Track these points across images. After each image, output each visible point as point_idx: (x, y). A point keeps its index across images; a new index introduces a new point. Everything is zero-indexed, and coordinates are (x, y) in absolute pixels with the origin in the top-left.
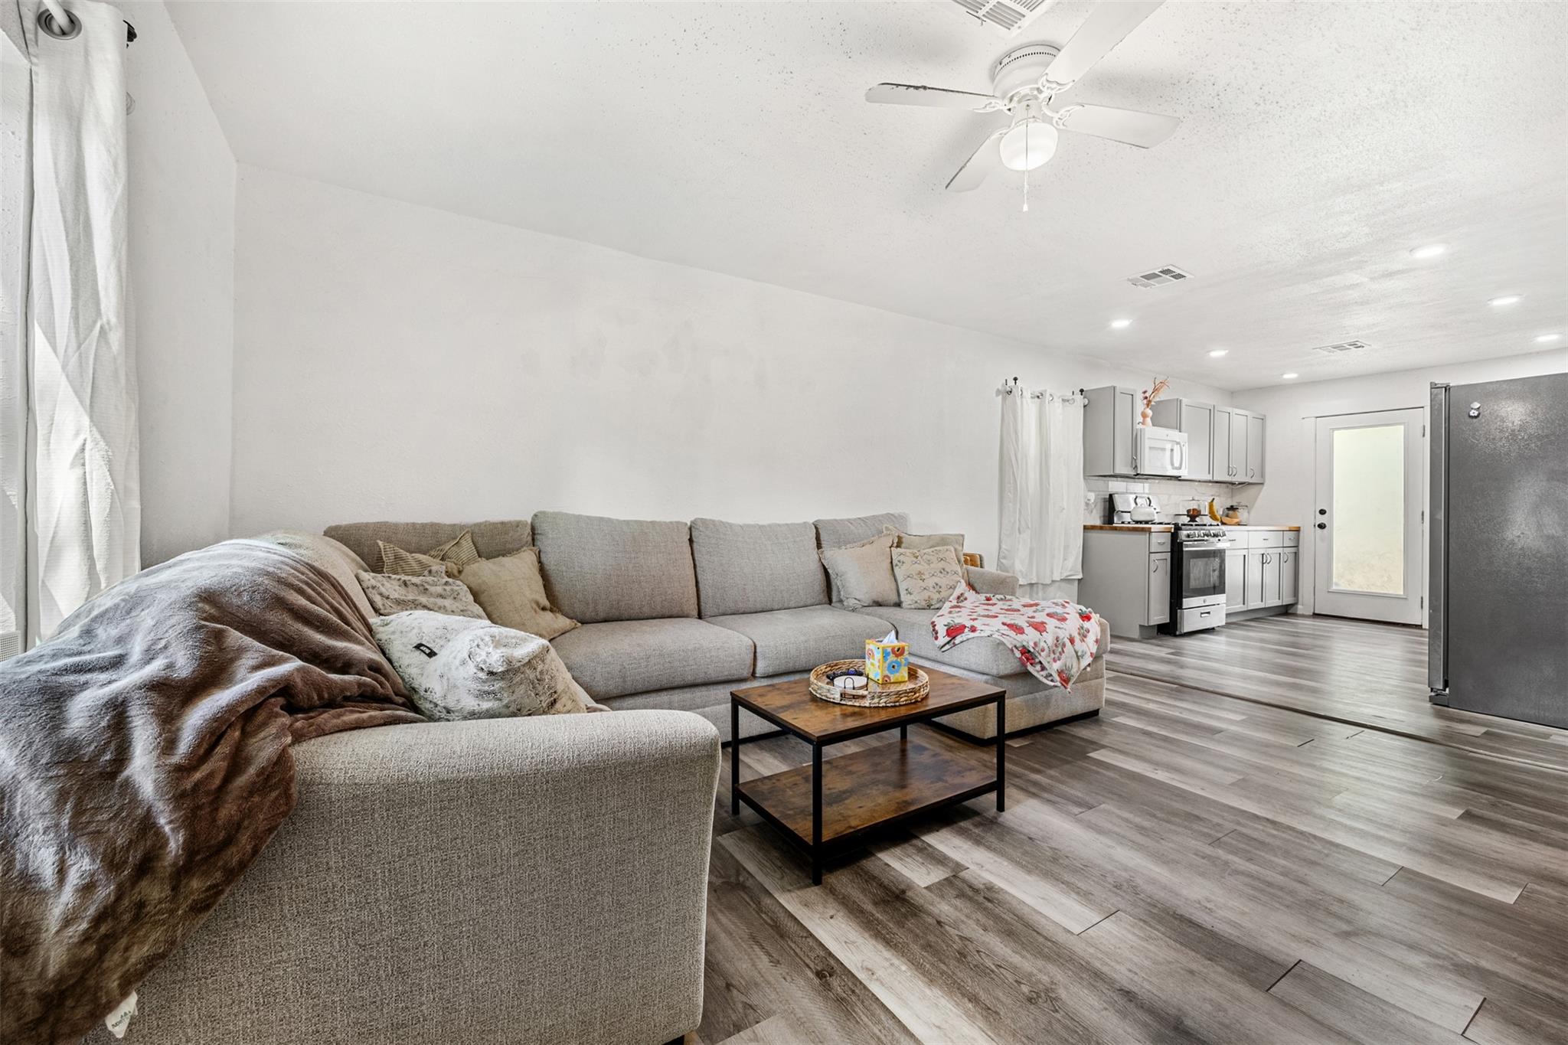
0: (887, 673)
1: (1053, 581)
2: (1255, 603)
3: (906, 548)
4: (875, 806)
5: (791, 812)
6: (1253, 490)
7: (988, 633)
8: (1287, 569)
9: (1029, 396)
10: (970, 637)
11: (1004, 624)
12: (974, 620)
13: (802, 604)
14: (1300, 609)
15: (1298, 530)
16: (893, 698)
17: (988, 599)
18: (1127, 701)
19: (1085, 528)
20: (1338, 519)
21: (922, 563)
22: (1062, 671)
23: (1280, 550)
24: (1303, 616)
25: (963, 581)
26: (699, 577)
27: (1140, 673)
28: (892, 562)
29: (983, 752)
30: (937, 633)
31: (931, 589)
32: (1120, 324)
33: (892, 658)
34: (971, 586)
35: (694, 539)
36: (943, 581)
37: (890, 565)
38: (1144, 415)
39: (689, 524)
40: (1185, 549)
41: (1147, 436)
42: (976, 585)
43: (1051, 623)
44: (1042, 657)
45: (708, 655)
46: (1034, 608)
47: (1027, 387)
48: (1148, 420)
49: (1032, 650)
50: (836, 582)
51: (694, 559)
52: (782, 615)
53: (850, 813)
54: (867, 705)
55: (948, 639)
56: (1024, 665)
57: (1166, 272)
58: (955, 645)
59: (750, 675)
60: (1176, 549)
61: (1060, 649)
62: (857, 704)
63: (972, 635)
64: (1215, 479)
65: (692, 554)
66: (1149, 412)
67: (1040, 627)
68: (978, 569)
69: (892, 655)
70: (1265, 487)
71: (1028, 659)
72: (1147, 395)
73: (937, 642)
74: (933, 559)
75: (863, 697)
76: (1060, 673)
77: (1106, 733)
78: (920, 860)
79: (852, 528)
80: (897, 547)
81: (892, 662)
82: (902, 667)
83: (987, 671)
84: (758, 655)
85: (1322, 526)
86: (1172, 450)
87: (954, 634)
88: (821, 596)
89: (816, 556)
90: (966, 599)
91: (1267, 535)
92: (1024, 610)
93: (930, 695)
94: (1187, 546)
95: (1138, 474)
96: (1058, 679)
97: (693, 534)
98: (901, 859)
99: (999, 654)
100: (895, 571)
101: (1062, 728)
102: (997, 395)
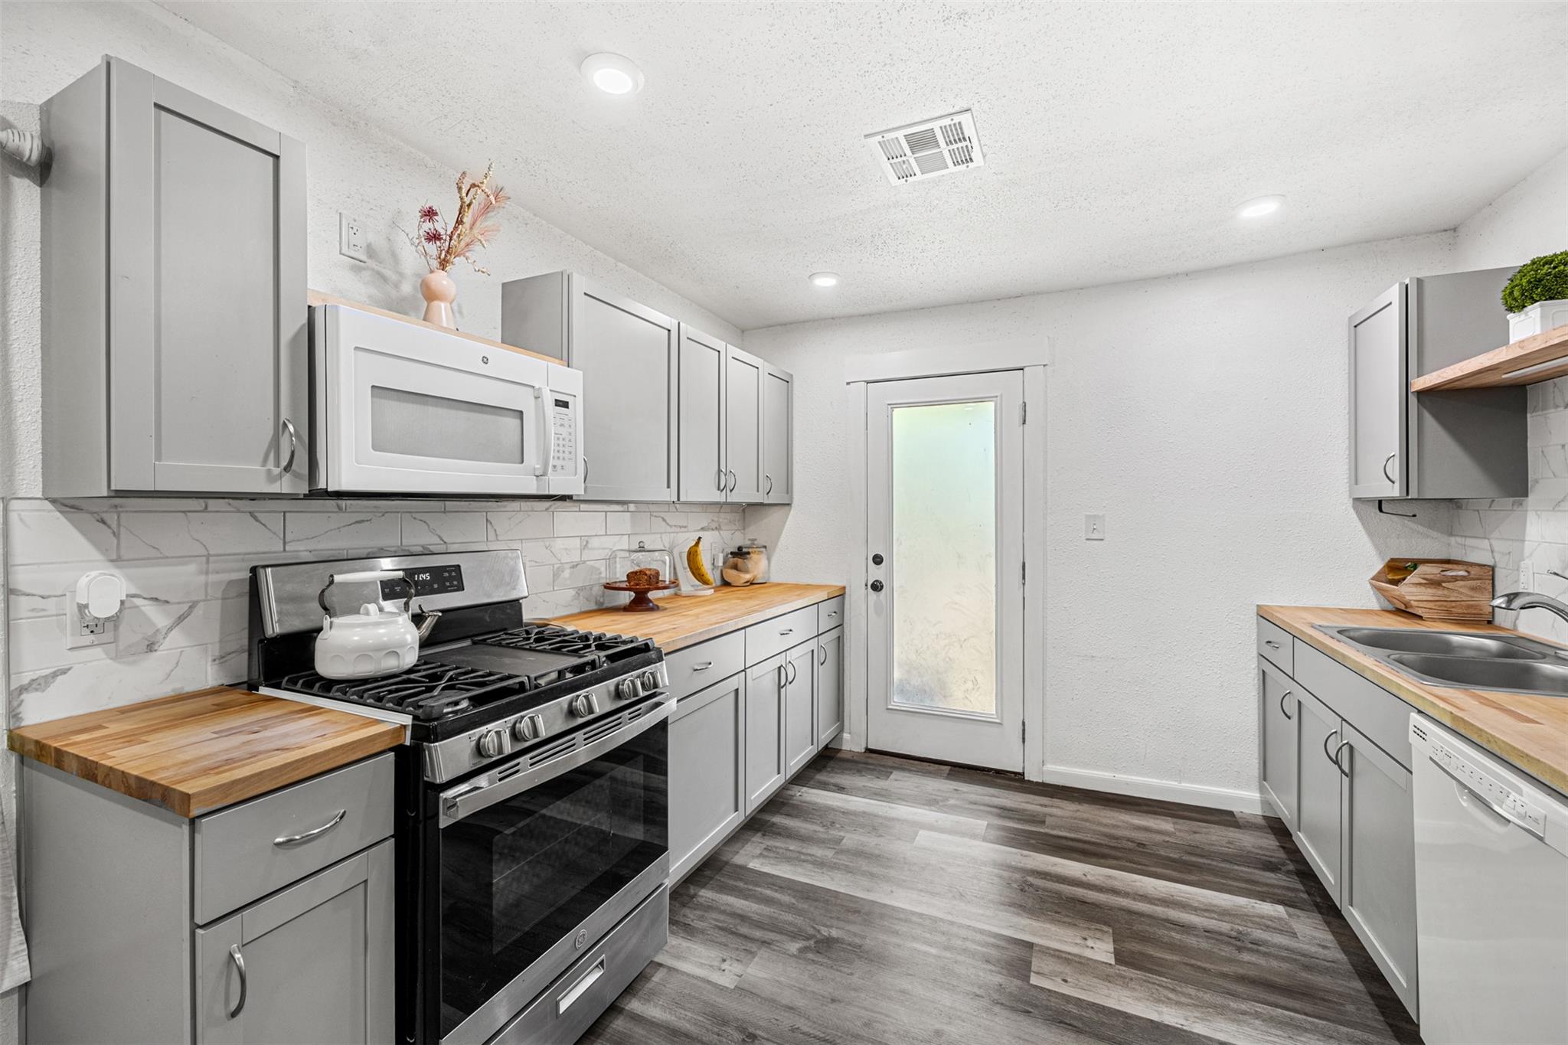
6: (775, 515)
8: (826, 674)
15: (841, 594)
23: (813, 644)
85: (877, 587)
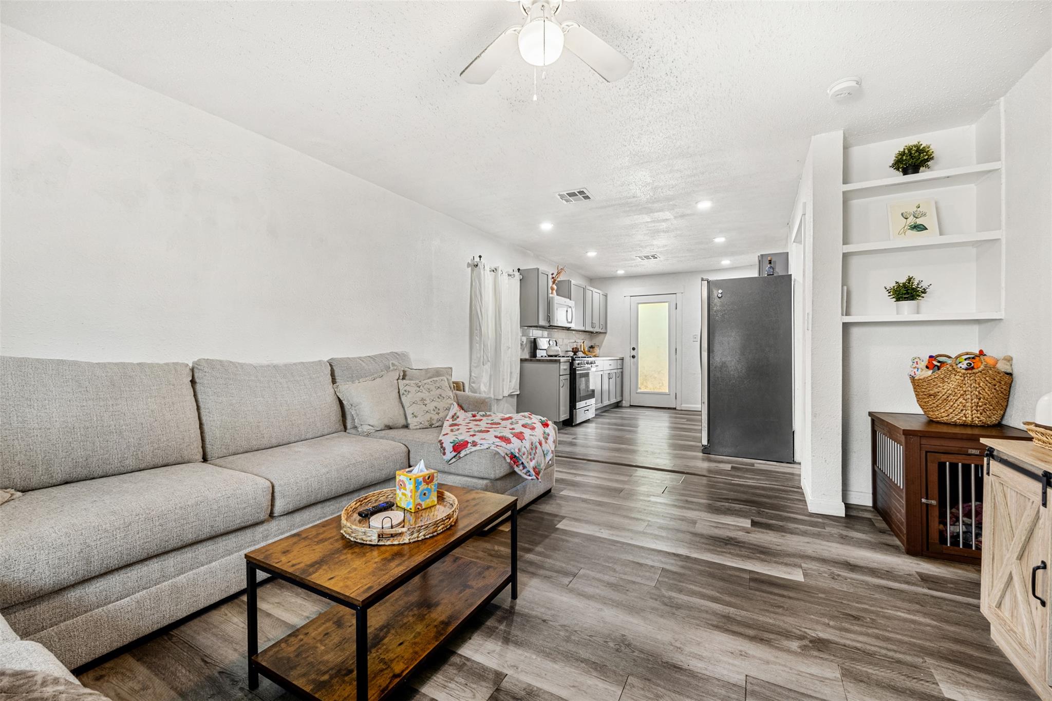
0: (419, 501)
1: (504, 397)
2: (606, 403)
3: (410, 380)
4: (415, 637)
5: (326, 677)
6: (601, 336)
7: (486, 446)
8: (619, 380)
9: (489, 269)
10: (472, 450)
11: (496, 437)
12: (473, 435)
13: (319, 434)
14: (624, 403)
15: (622, 359)
16: (431, 529)
17: (474, 416)
18: (564, 478)
19: (522, 360)
20: (641, 352)
21: (424, 391)
22: (536, 467)
23: (615, 371)
24: (625, 407)
25: (455, 403)
26: (204, 419)
27: (563, 455)
28: (399, 392)
29: (485, 541)
30: (444, 449)
31: (432, 412)
32: (547, 226)
33: (423, 486)
34: (461, 407)
35: (197, 380)
36: (441, 405)
37: (398, 394)
38: (552, 289)
39: (191, 365)
40: (577, 372)
41: (556, 302)
42: (463, 405)
43: (527, 432)
44: (524, 459)
45: (215, 507)
46: (510, 421)
47: (487, 263)
48: (554, 292)
49: (517, 455)
50: (350, 411)
51: (197, 401)
52: (300, 448)
53: (391, 655)
54: (407, 541)
55: (454, 454)
56: (512, 467)
57: (581, 193)
58: (460, 458)
59: (267, 516)
60: (572, 372)
61: (534, 451)
62: (396, 543)
63: (474, 449)
64: (587, 329)
65: (195, 395)
66: (555, 287)
67: (520, 436)
68: (462, 393)
69: (423, 484)
70: (607, 336)
71: (514, 462)
72: (554, 276)
73: (445, 457)
74: (432, 387)
75: (401, 534)
76: (534, 469)
77: (560, 505)
78: (463, 681)
79: (364, 364)
80: (403, 379)
81: (424, 490)
82: (432, 493)
83: (487, 476)
84: (276, 494)
85: (633, 357)
86: (567, 311)
87: (460, 449)
88: (338, 425)
89: (332, 391)
90: (458, 417)
91: (611, 362)
92: (504, 423)
93: (459, 517)
94: (578, 370)
95: (550, 326)
96: (534, 474)
97: (196, 375)
98: (445, 687)
99: (495, 462)
100: (402, 399)
101: (533, 507)
102: (468, 267)
